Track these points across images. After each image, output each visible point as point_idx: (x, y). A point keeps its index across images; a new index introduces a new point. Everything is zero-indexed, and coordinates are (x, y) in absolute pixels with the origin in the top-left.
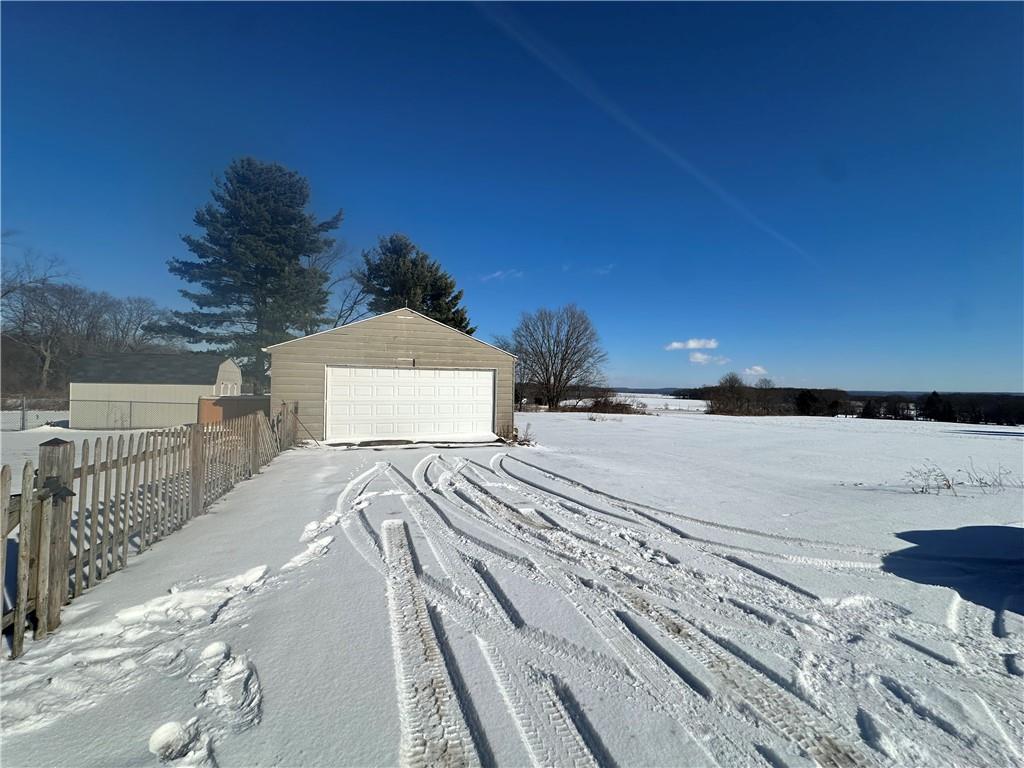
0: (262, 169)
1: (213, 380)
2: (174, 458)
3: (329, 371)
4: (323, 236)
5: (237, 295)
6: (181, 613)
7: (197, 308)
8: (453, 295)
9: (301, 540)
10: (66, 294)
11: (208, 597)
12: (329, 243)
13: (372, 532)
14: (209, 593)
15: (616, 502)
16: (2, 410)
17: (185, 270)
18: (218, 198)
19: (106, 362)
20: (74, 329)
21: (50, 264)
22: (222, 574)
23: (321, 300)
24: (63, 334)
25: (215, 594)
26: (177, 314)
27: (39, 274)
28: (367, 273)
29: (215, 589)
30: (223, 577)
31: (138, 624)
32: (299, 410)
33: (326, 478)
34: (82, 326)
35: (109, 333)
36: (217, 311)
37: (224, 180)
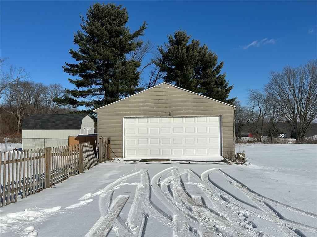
0: (104, 8)
1: (79, 127)
2: (37, 161)
3: (125, 121)
4: (136, 40)
5: (94, 79)
6: (27, 218)
7: (77, 88)
8: (216, 66)
9: (79, 200)
10: (26, 86)
11: (37, 214)
12: (139, 45)
13: (111, 200)
14: (37, 213)
15: (259, 198)
16: (1, 143)
17: (71, 69)
18: (84, 28)
19: (36, 119)
20: (29, 103)
21: (19, 72)
22: (44, 207)
23: (135, 78)
24: (25, 106)
25: (39, 213)
26: (68, 91)
27: (15, 78)
28: (162, 59)
29: (40, 212)
30: (44, 208)
31: (13, 219)
32: (111, 141)
33: (110, 176)
34: (32, 101)
35: (43, 104)
36: (85, 89)
37: (86, 19)
